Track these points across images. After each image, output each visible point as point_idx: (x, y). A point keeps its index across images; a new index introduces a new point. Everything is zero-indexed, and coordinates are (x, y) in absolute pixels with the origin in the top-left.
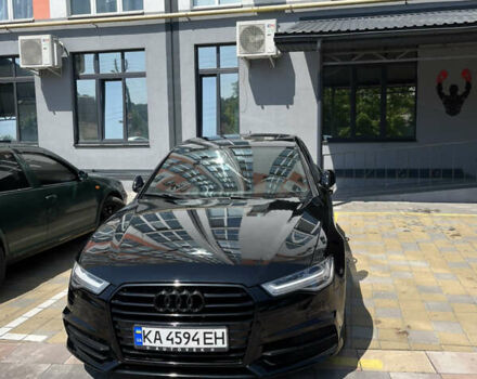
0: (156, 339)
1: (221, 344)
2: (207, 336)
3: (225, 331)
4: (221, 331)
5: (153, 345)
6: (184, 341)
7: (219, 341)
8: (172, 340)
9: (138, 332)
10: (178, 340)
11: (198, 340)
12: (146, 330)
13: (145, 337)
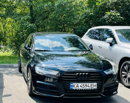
0: (77, 87)
1: (95, 88)
2: (92, 85)
3: (96, 84)
4: (95, 84)
5: (76, 88)
6: (85, 87)
7: (95, 87)
8: (82, 87)
9: (71, 85)
10: (84, 87)
11: (89, 87)
12: (74, 84)
13: (74, 86)
